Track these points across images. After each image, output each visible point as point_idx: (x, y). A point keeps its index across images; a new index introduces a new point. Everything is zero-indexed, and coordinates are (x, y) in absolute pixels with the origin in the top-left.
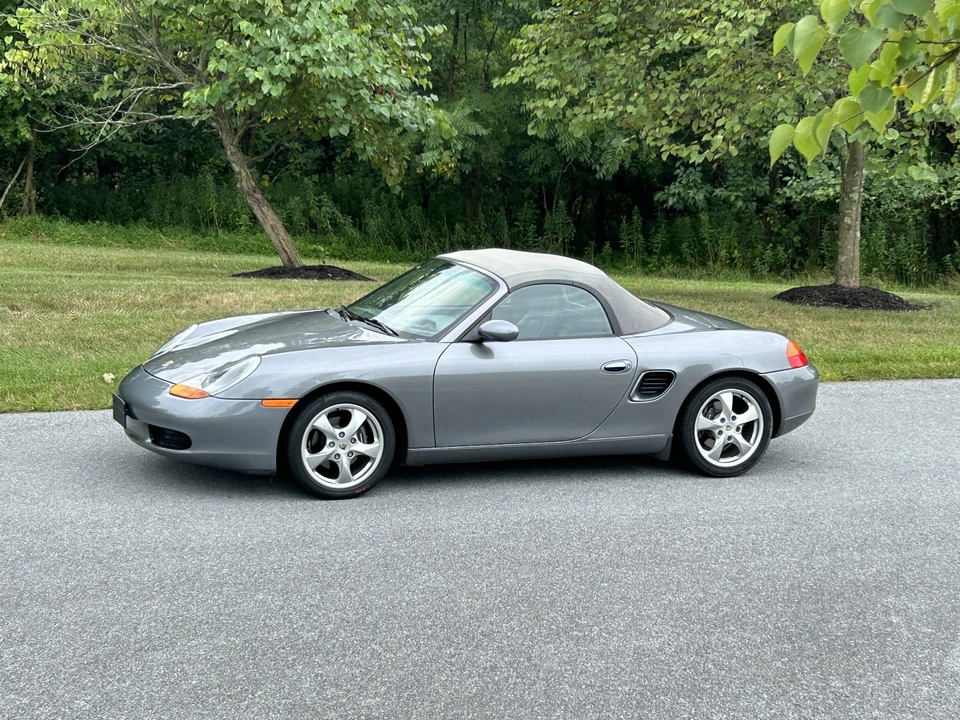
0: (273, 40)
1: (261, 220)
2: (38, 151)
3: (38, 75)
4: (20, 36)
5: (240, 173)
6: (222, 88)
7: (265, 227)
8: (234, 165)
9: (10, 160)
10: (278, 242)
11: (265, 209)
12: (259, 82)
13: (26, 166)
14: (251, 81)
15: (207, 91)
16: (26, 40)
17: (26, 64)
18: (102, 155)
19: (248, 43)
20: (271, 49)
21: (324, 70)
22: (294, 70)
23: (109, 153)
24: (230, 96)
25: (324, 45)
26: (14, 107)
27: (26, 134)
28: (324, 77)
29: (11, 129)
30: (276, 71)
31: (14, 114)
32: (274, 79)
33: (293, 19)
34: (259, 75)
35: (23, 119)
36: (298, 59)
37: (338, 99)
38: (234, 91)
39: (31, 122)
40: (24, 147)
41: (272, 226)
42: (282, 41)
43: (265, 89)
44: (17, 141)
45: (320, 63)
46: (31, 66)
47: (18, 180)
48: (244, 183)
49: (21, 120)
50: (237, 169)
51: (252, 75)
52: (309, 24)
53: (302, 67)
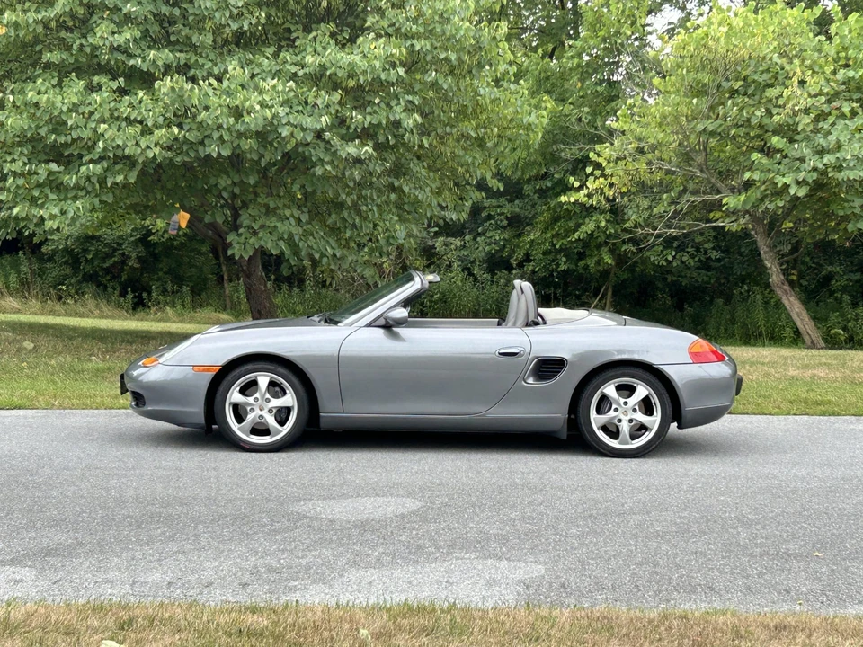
0: (799, 151)
1: (788, 307)
2: (617, 277)
3: (611, 198)
4: (598, 166)
5: (771, 268)
6: (754, 194)
7: (791, 314)
8: (766, 262)
9: (594, 285)
10: (802, 327)
11: (792, 299)
12: (786, 186)
13: (607, 289)
14: (780, 185)
15: (742, 198)
16: (603, 169)
17: (602, 190)
18: (669, 280)
19: (778, 156)
20: (798, 159)
21: (843, 173)
22: (815, 175)
23: (675, 279)
24: (762, 200)
25: (843, 153)
26: (599, 240)
27: (608, 260)
28: (843, 179)
29: (596, 259)
30: (801, 176)
31: (599, 246)
32: (799, 183)
33: (819, 135)
34: (787, 180)
35: (606, 249)
36: (820, 166)
37: (856, 199)
38: (766, 196)
39: (612, 251)
40: (605, 274)
41: (797, 313)
42: (807, 152)
43: (792, 191)
44: (600, 268)
45: (839, 168)
46: (606, 190)
47: (600, 300)
48: (774, 277)
49: (604, 250)
50: (769, 265)
51: (780, 181)
52: (832, 138)
53: (824, 173)
